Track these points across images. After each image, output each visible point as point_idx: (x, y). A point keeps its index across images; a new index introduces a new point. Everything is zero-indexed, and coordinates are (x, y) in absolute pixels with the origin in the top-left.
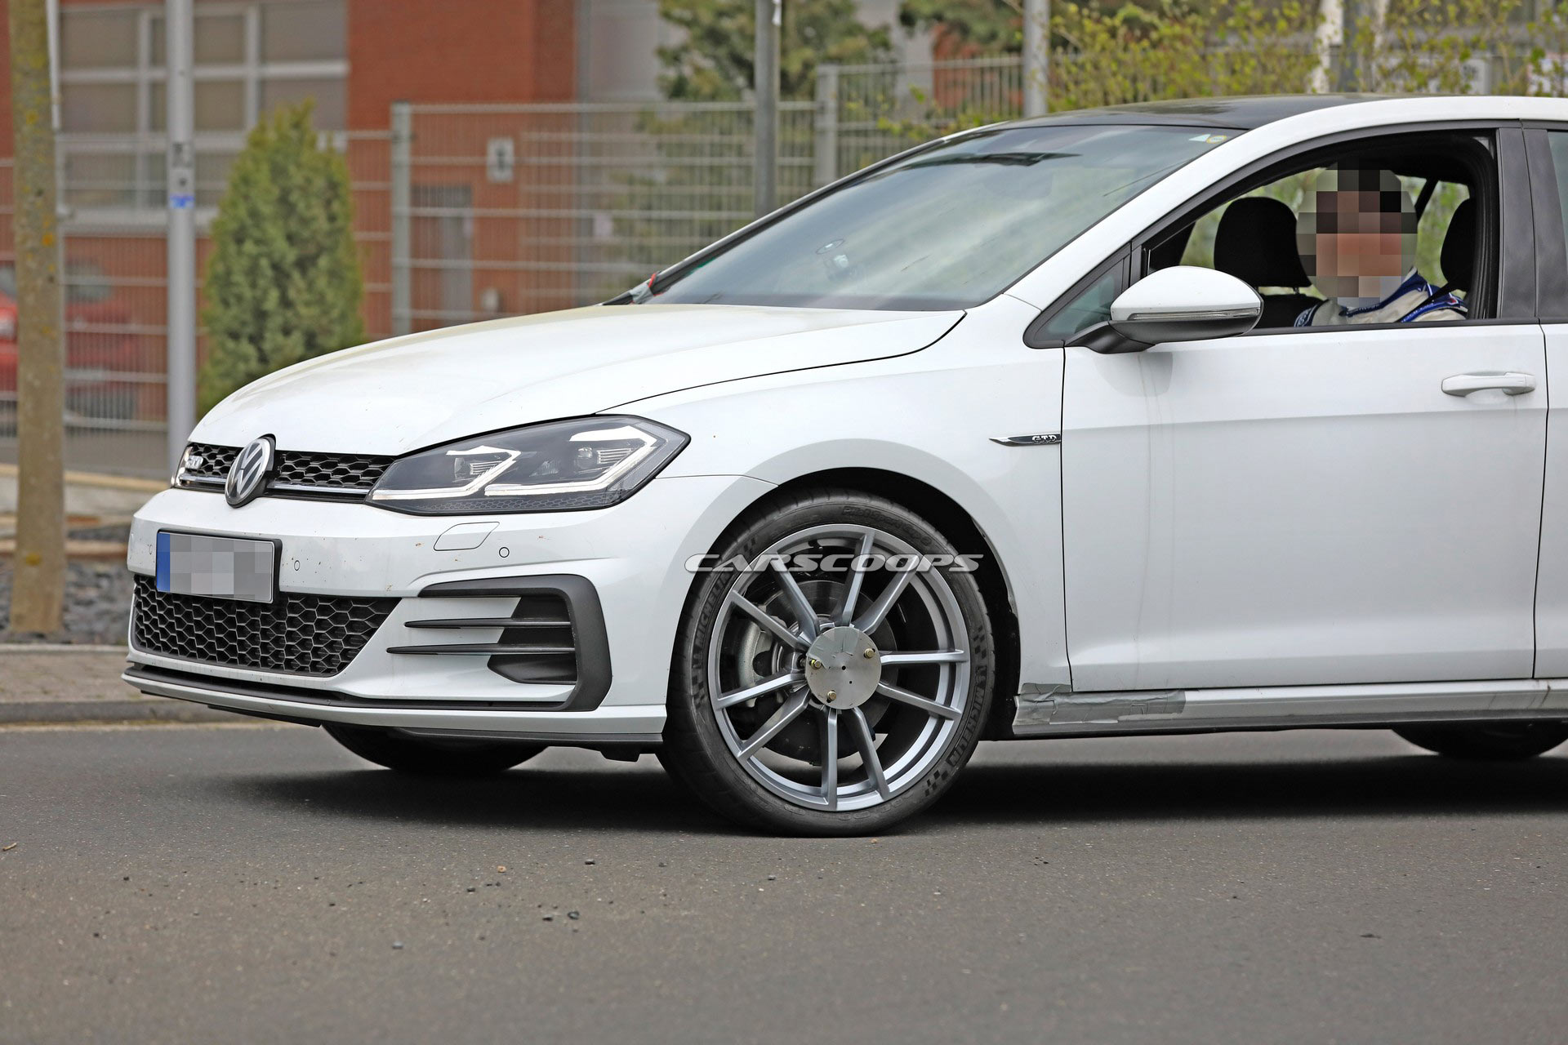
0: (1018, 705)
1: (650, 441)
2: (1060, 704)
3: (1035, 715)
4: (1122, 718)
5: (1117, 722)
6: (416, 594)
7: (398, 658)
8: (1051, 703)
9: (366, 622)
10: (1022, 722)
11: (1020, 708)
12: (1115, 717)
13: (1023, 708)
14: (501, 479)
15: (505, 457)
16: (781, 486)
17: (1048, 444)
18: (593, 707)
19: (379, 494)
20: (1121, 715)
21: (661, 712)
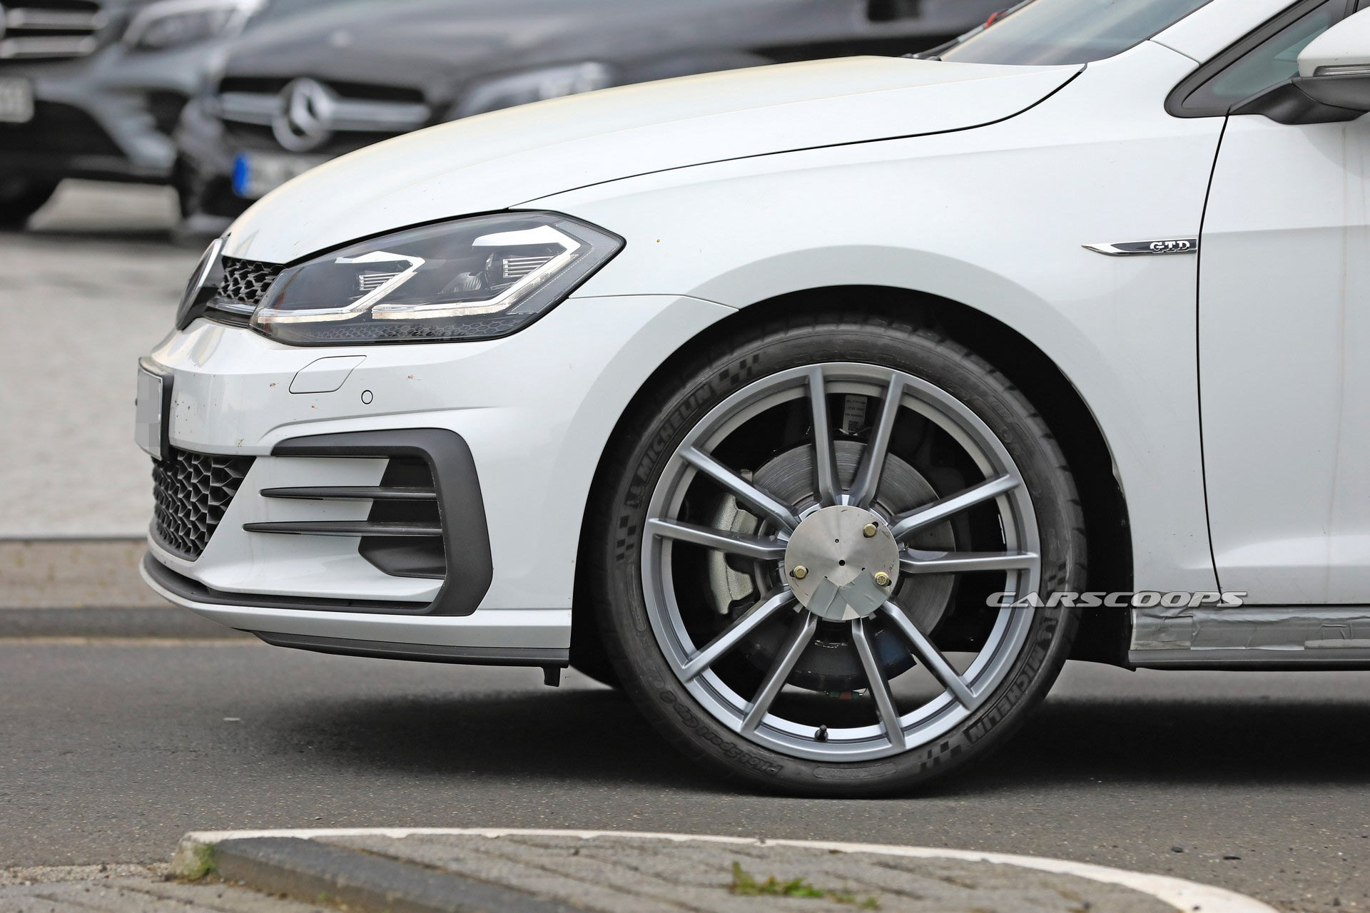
0: (1135, 621)
1: (571, 245)
2: (1202, 622)
3: (1163, 636)
4: (1310, 643)
5: (1302, 649)
6: (268, 452)
7: (256, 537)
8: (1189, 620)
9: (225, 488)
10: (1142, 645)
11: (1138, 625)
12: (1301, 643)
13: (1139, 626)
14: (394, 298)
15: (405, 265)
16: (743, 311)
17: (1176, 253)
18: (469, 610)
19: (264, 314)
20: (1308, 639)
21: (564, 619)
